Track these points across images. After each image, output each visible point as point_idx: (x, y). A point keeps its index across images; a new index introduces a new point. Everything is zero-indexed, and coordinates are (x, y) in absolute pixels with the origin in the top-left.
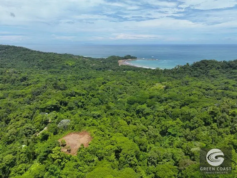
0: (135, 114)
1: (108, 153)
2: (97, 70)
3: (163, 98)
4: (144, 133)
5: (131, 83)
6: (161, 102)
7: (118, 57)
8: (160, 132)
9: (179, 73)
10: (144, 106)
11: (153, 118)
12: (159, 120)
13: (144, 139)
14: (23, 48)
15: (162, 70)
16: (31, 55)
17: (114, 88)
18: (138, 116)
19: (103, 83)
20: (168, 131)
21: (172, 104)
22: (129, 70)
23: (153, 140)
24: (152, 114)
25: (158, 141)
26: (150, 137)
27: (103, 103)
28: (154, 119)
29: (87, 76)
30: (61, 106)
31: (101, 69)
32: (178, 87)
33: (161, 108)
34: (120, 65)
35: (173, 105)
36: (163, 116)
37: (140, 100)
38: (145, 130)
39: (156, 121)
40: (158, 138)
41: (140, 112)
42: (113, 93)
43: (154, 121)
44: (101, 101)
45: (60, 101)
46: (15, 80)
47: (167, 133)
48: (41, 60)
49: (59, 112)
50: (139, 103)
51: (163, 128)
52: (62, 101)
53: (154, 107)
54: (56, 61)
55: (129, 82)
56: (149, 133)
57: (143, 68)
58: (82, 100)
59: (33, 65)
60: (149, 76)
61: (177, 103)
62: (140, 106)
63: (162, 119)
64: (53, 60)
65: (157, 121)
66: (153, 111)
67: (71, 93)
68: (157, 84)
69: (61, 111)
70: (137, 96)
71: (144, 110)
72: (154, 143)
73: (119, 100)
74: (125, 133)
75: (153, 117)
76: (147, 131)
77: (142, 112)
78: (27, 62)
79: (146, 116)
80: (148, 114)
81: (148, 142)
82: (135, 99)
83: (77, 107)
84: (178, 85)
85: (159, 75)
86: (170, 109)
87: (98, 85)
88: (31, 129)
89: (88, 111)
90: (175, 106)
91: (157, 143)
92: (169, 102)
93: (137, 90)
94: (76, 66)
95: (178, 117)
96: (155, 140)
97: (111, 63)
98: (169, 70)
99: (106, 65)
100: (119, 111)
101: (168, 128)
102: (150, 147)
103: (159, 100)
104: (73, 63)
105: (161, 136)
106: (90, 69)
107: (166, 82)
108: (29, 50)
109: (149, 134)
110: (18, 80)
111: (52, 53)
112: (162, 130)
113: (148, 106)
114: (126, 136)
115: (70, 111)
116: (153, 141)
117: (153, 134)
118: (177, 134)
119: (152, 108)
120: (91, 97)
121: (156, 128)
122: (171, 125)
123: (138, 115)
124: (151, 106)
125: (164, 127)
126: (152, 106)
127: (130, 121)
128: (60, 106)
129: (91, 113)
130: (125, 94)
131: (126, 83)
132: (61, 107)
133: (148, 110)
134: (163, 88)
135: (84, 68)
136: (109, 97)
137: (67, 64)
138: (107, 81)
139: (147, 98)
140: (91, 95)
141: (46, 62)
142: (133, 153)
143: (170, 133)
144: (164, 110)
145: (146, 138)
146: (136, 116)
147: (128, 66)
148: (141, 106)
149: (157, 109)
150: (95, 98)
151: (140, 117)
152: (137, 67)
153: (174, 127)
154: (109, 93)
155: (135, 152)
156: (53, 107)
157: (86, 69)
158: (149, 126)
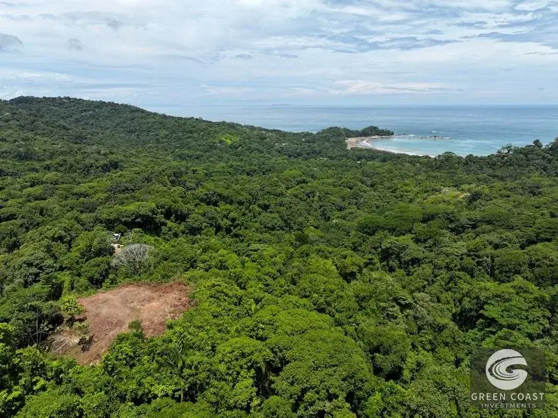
0: (376, 260)
1: (229, 369)
2: (290, 156)
3: (464, 220)
4: (397, 308)
5: (372, 186)
6: (458, 231)
7: (345, 129)
8: (454, 315)
9: (511, 165)
10: (406, 240)
11: (433, 273)
12: (451, 279)
13: (397, 329)
14: (130, 107)
15: (460, 158)
16: (144, 121)
17: (326, 193)
18: (384, 266)
19: (299, 183)
20: (486, 314)
21: (494, 237)
22: (372, 158)
23: (431, 337)
24: (431, 262)
25: (447, 344)
26: (420, 329)
27: (291, 228)
28: (436, 276)
29: (263, 166)
30: (167, 221)
31: (300, 155)
32: (508, 196)
33: (460, 246)
34: (349, 148)
35: (497, 241)
36: (463, 269)
37: (393, 223)
38: (403, 302)
39: (440, 282)
40: (446, 333)
41: (392, 254)
42: (321, 206)
43: (434, 282)
44: (285, 221)
45: (166, 207)
46: (91, 166)
47: (481, 320)
48: (163, 133)
49: (159, 236)
50: (392, 230)
51: (467, 303)
52: (170, 208)
53: (434, 244)
54: (195, 135)
55: (369, 183)
56: (418, 315)
57: (407, 155)
58: (232, 215)
59: (145, 143)
60: (424, 171)
61: (510, 234)
62: (393, 238)
63: (461, 278)
64: (191, 132)
65: (443, 283)
66: (433, 254)
67: (206, 195)
68: (445, 190)
69: (164, 234)
70: (387, 213)
71: (404, 248)
72: (433, 350)
73: (334, 221)
74: (322, 300)
75: (430, 271)
76: (408, 306)
77: (398, 257)
78: (133, 136)
79: (410, 267)
80: (415, 261)
81: (409, 341)
82: (381, 219)
83: (213, 230)
84: (508, 193)
85: (453, 170)
86: (489, 250)
87: (284, 186)
88: (41, 268)
89: (242, 241)
90: (505, 243)
91: (443, 351)
92: (484, 233)
93: (388, 203)
94: (241, 145)
95: (518, 272)
96: (435, 338)
97: (326, 143)
98: (482, 159)
99: (314, 146)
100: (330, 249)
101: (485, 303)
102: (419, 364)
103: (452, 226)
104: (237, 139)
105: (457, 328)
106: (274, 153)
107: (473, 186)
108: (143, 111)
109: (416, 318)
110: (98, 168)
111: (192, 118)
112: (463, 311)
113: (417, 241)
114: (321, 310)
115: (191, 237)
116: (431, 343)
117: (430, 319)
118: (521, 326)
119: (430, 247)
120: (258, 209)
121: (439, 301)
122: (497, 296)
123: (385, 263)
124: (425, 241)
125: (468, 299)
126: (430, 242)
127: (355, 270)
128: (163, 220)
129: (250, 248)
130: (354, 209)
131: (360, 184)
132: (165, 224)
133: (415, 250)
134: (463, 198)
135: (259, 150)
136: (310, 215)
137: (221, 142)
138: (310, 179)
139: (414, 221)
140: (259, 206)
141: (174, 135)
142: (335, 383)
143: (491, 322)
144: (470, 251)
145: (404, 326)
146: (378, 265)
147: (369, 150)
148: (396, 238)
149: (444, 249)
150: (271, 212)
151: (391, 270)
152: (394, 154)
153: (509, 300)
154: (311, 206)
155: (344, 380)
156: (139, 220)
157: (265, 152)
158: (417, 294)
